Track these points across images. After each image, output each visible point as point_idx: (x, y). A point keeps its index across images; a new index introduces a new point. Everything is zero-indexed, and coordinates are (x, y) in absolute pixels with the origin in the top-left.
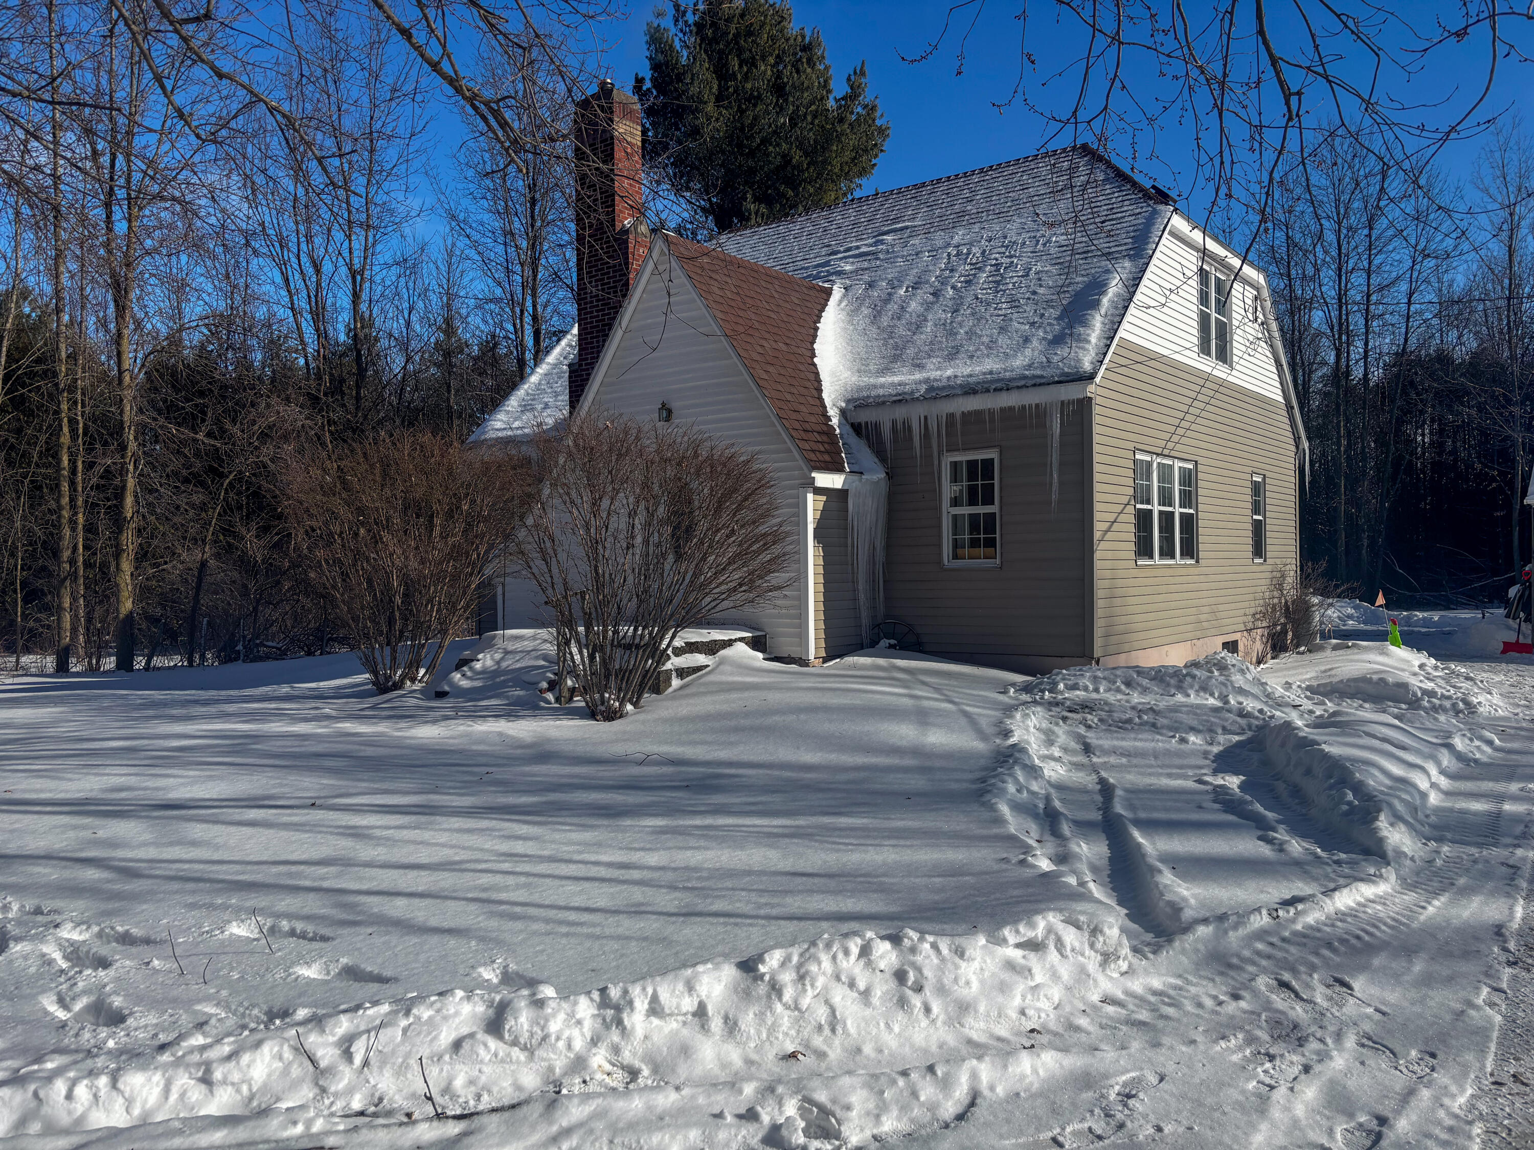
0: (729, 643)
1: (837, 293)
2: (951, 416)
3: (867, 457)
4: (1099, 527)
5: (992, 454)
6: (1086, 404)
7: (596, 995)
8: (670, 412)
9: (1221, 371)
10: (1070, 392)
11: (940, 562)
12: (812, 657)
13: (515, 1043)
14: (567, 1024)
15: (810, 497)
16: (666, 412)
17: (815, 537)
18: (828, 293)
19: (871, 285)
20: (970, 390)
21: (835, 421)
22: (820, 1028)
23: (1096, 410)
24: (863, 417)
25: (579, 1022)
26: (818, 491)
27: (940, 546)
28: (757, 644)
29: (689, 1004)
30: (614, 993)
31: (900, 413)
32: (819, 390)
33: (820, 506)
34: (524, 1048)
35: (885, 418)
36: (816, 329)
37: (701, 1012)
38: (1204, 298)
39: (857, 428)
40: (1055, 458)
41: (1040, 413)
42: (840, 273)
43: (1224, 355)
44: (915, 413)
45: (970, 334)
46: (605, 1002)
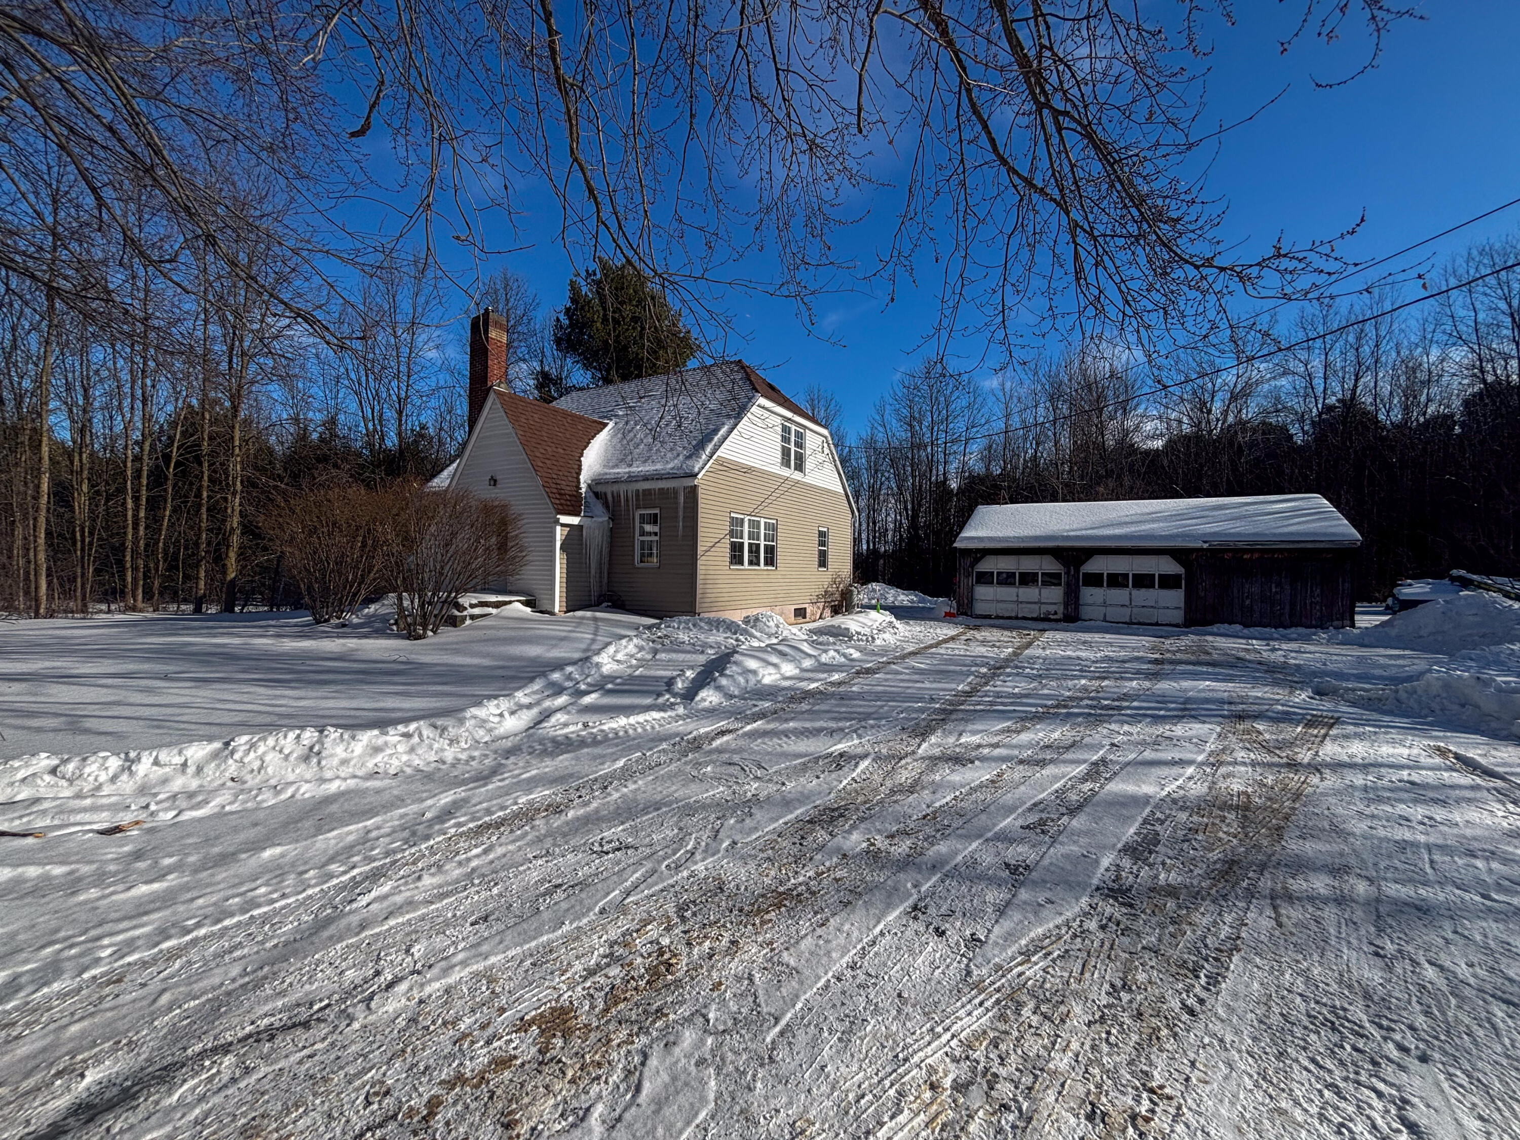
0: (510, 602)
1: (611, 424)
2: (638, 491)
3: (598, 508)
4: (701, 549)
5: (657, 511)
6: (694, 489)
7: (122, 756)
8: (495, 481)
9: (797, 476)
10: (688, 482)
11: (633, 564)
12: (557, 610)
13: (63, 778)
14: (99, 769)
15: (558, 528)
16: (494, 481)
17: (561, 548)
18: (606, 425)
19: (627, 423)
20: (646, 478)
21: (583, 490)
22: (252, 771)
23: (700, 491)
24: (599, 489)
25: (107, 768)
26: (563, 525)
27: (633, 556)
28: (527, 604)
29: (178, 760)
30: (133, 755)
31: (615, 488)
32: (579, 474)
33: (566, 533)
34: (68, 780)
35: (608, 490)
36: (589, 443)
37: (185, 765)
38: (785, 439)
39: (597, 495)
40: (681, 514)
41: (675, 491)
42: (616, 416)
43: (800, 467)
44: (622, 488)
45: (658, 450)
46: (127, 759)
